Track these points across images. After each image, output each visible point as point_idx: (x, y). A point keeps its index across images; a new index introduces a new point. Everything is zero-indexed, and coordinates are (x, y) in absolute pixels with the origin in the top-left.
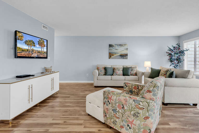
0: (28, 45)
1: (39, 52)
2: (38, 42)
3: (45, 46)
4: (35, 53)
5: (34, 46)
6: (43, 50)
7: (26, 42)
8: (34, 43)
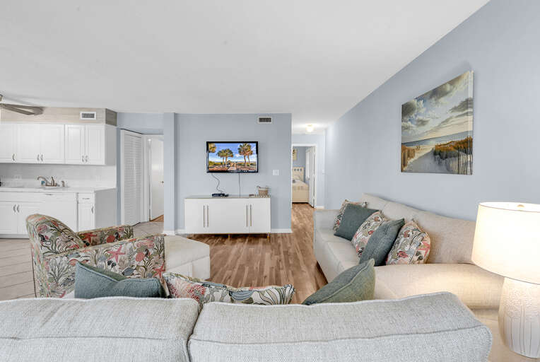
0: (221, 156)
1: (240, 164)
2: (239, 149)
3: (251, 154)
4: (233, 166)
5: (232, 156)
6: (247, 160)
7: (220, 154)
8: (231, 152)
